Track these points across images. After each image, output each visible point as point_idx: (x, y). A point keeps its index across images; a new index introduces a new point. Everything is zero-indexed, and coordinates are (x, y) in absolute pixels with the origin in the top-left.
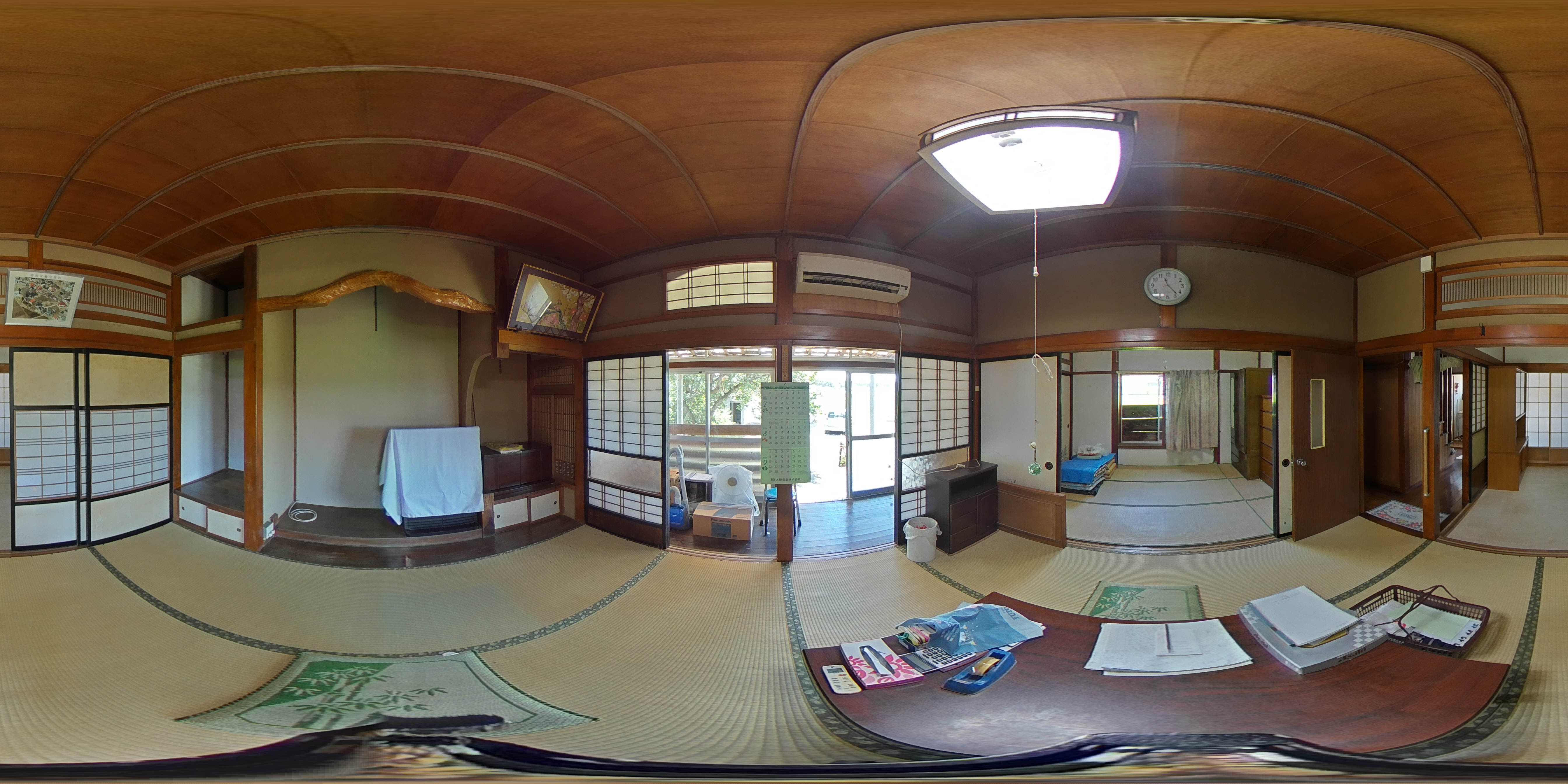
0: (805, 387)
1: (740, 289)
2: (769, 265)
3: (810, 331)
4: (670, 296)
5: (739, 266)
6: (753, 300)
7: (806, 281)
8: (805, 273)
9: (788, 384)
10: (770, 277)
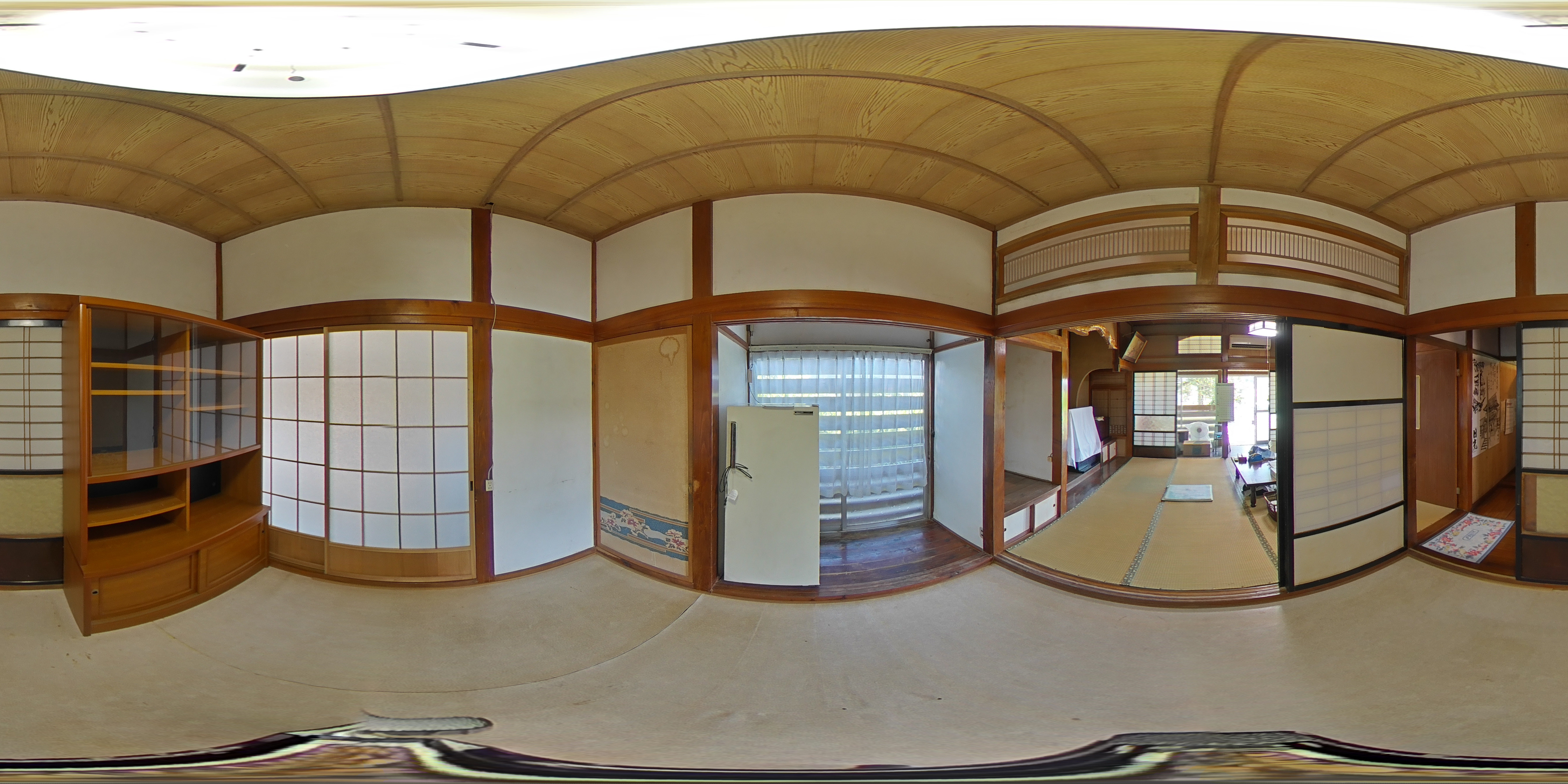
0: (1232, 385)
1: (1209, 347)
2: (1220, 337)
3: (1234, 364)
4: (1180, 347)
5: (1209, 337)
6: (1214, 352)
7: (1233, 347)
8: (1233, 345)
9: (1226, 384)
10: (1220, 342)
